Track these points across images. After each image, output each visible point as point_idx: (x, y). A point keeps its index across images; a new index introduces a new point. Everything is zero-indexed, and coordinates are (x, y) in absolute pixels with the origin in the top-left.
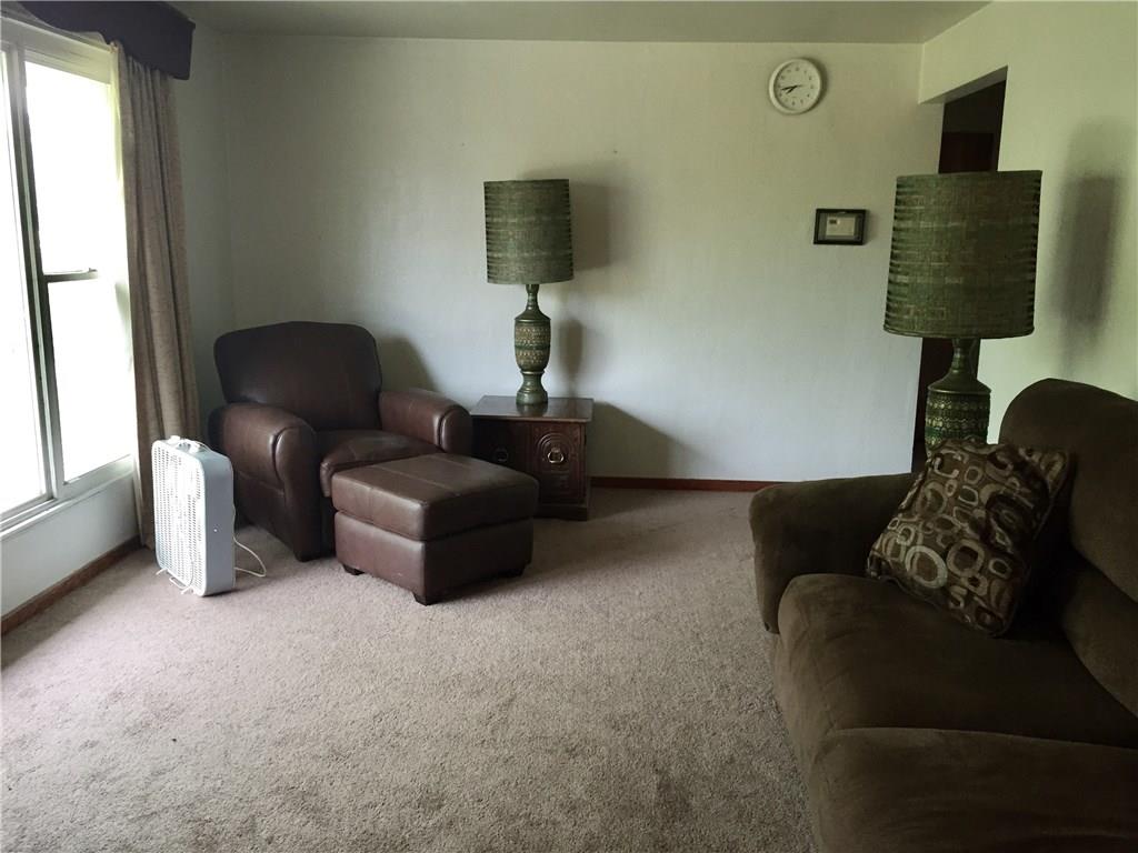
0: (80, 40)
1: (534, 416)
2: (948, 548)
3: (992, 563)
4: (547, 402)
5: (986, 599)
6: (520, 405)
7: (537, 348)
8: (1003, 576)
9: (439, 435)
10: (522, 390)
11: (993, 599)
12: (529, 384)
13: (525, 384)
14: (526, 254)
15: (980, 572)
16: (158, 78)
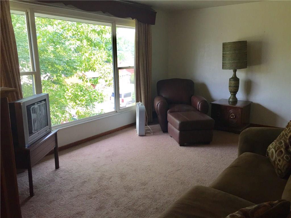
0: (128, 19)
1: (232, 105)
2: (277, 150)
3: (285, 156)
4: (237, 101)
5: (280, 166)
6: (229, 102)
7: (234, 87)
8: (287, 161)
9: (199, 107)
10: (230, 98)
11: (282, 166)
12: (232, 96)
13: (231, 97)
14: (230, 62)
15: (282, 158)
16: (146, 25)
